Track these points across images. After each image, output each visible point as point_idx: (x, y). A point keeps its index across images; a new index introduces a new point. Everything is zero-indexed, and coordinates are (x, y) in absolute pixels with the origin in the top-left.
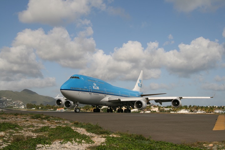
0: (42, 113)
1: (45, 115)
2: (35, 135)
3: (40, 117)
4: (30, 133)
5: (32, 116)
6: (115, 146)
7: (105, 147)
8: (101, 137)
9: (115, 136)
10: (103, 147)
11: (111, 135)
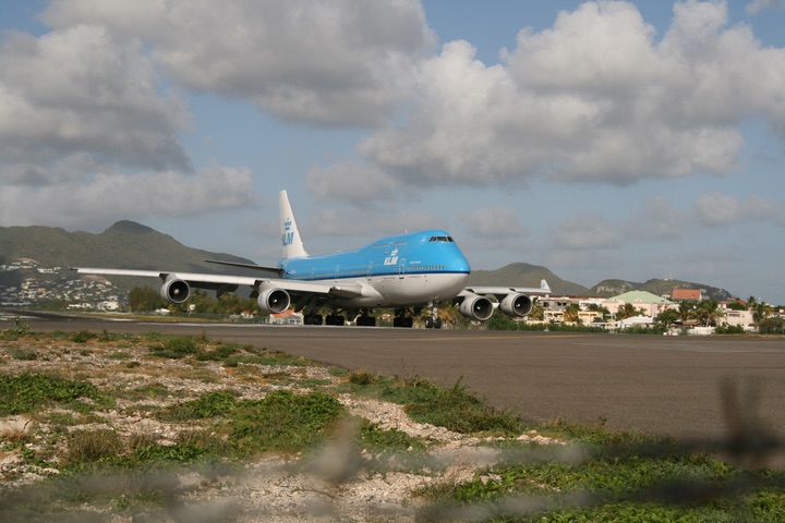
0: (200, 333)
1: (215, 340)
2: (169, 433)
3: (190, 350)
4: (145, 421)
5: (155, 344)
6: (542, 486)
7: (497, 489)
8: (477, 445)
9: (543, 440)
10: (486, 491)
11: (523, 437)
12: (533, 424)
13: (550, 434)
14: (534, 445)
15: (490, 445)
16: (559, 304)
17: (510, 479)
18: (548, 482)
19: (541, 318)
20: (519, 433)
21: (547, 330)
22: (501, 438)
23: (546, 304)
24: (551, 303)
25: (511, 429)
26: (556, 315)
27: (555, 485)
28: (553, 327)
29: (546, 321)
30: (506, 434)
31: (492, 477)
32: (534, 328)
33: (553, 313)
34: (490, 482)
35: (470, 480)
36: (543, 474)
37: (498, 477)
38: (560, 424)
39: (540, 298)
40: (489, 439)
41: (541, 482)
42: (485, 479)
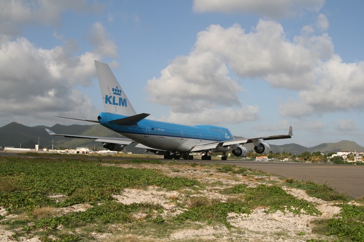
0: (233, 164)
1: (238, 166)
2: (224, 198)
3: (230, 170)
4: (216, 194)
30: (344, 202)
40: (337, 203)
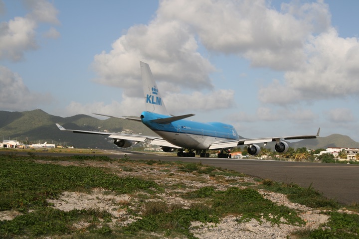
0: (199, 162)
1: (206, 165)
2: (187, 204)
3: (195, 169)
4: (177, 198)
5: (180, 166)
6: (349, 233)
7: (329, 233)
8: (320, 213)
9: (349, 212)
10: (324, 234)
11: (340, 211)
12: (343, 205)
13: (352, 209)
14: (345, 215)
15: (325, 214)
16: (354, 152)
17: (335, 229)
18: (351, 231)
19: (346, 158)
20: (338, 209)
21: (348, 163)
22: (330, 211)
23: (348, 152)
24: (351, 152)
25: (334, 207)
26: (353, 157)
27: (355, 232)
28: (351, 162)
29: (348, 159)
30: (333, 209)
31: (326, 227)
32: (343, 162)
33: (351, 156)
34: (326, 230)
35: (317, 228)
36: (349, 227)
37: (329, 228)
38: (356, 205)
39: (345, 149)
40: (325, 211)
41: (349, 231)
42: (323, 229)
